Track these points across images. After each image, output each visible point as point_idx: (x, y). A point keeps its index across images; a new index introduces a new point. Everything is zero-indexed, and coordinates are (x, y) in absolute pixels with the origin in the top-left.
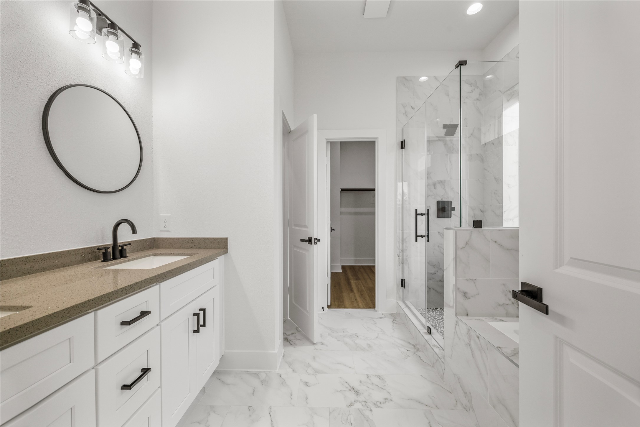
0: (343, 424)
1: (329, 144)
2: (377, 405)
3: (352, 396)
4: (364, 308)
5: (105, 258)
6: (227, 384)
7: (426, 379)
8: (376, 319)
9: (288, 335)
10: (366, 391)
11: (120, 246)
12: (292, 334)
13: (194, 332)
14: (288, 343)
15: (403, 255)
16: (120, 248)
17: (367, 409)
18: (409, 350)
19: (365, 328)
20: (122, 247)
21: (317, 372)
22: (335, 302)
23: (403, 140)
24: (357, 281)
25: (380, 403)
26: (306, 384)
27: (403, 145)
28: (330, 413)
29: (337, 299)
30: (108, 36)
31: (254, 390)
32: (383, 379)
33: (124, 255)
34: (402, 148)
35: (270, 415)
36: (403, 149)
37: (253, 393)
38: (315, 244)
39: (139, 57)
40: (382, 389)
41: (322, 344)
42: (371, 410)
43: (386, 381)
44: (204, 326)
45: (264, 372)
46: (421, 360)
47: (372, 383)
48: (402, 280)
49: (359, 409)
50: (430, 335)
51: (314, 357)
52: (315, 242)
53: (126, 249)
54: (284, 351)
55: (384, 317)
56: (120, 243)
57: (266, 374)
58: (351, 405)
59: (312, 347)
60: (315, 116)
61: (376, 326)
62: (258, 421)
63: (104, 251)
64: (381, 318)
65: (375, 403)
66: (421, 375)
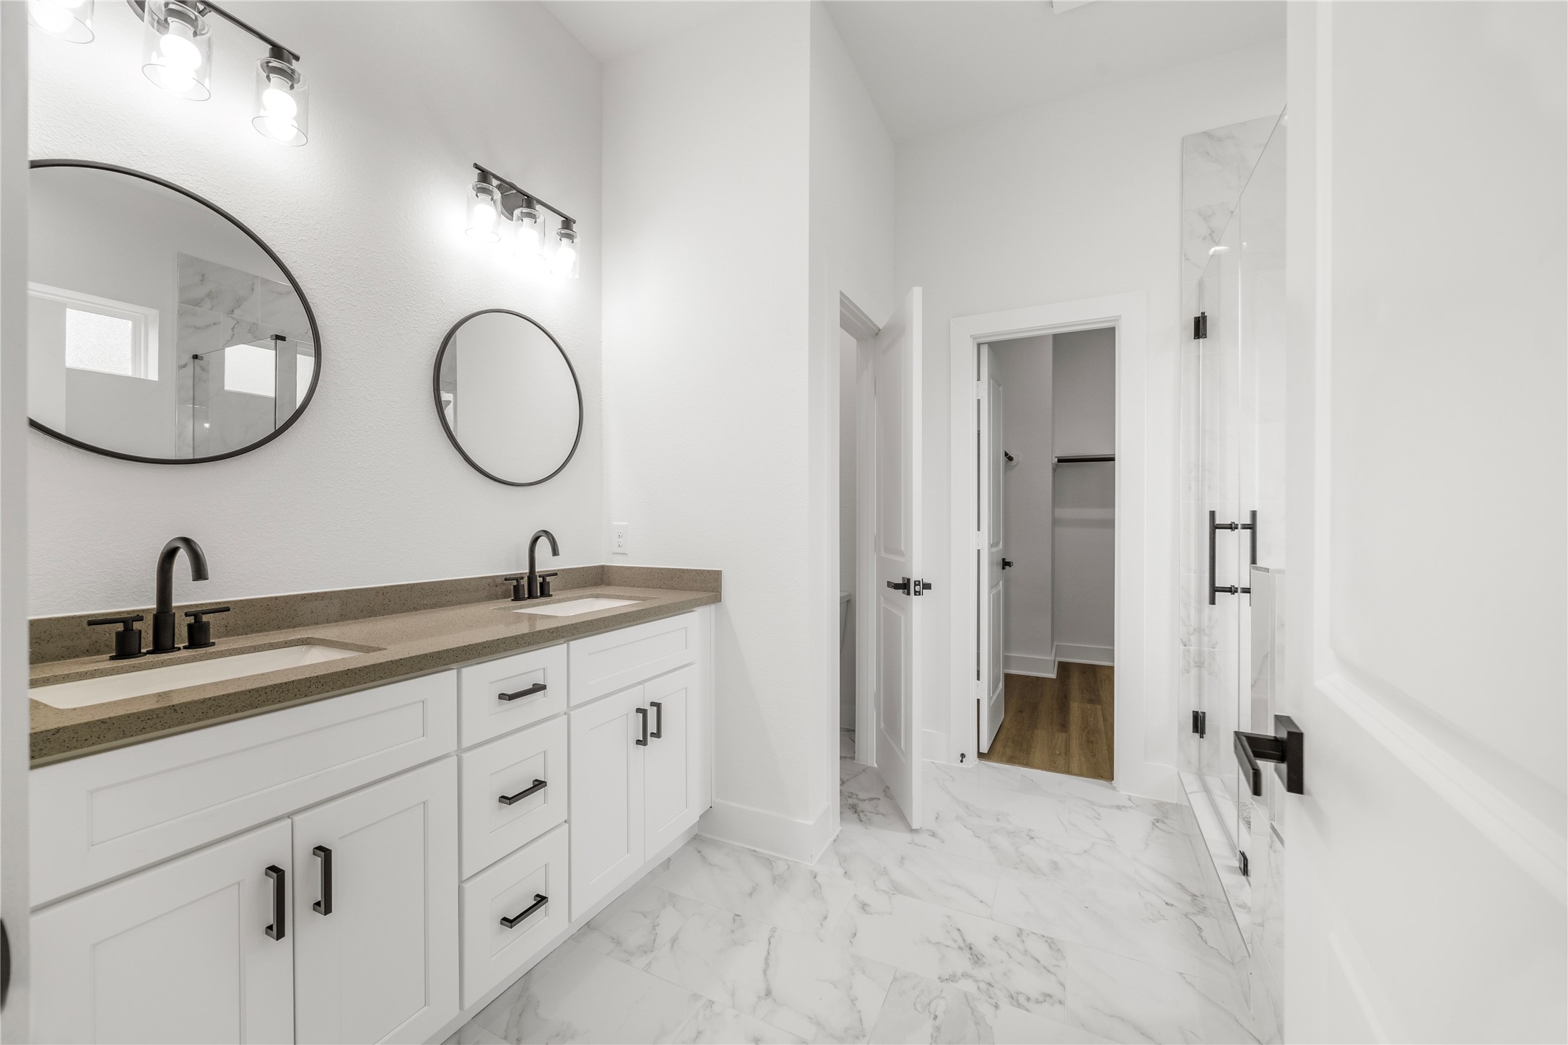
0: (916, 1009)
1: (985, 350)
2: (1017, 1001)
3: (961, 963)
4: (1081, 775)
5: (517, 596)
6: (710, 864)
7: (1192, 985)
8: (1105, 807)
9: (862, 800)
10: (1002, 962)
11: (540, 576)
12: (871, 799)
13: (638, 742)
14: (856, 816)
15: (1200, 643)
16: (540, 580)
17: (986, 1001)
18: (1172, 905)
19: (1061, 822)
20: (544, 579)
21: (897, 889)
22: (1004, 748)
23: (1199, 315)
24: (1089, 706)
25: (1028, 999)
26: (864, 907)
27: (1200, 327)
28: (895, 979)
29: (1013, 742)
30: (522, 220)
31: (754, 889)
32: (1060, 950)
33: (546, 592)
34: (1199, 338)
35: (770, 943)
36: (1201, 340)
37: (751, 894)
38: (915, 595)
39: (573, 242)
40: (1049, 971)
41: (933, 835)
42: (997, 1007)
43: (1065, 958)
44: (657, 735)
45: (786, 860)
46: (1201, 937)
47: (1026, 951)
48: (1197, 712)
49: (965, 994)
50: (1243, 878)
51: (903, 858)
52: (917, 590)
53: (549, 582)
54: (841, 831)
55: (1131, 807)
56: (538, 572)
57: (788, 865)
58: (952, 978)
59: (907, 836)
60: (917, 292)
61: (1096, 825)
62: (743, 945)
63: (515, 583)
64: (1120, 809)
65: (1014, 995)
66: (1181, 974)
